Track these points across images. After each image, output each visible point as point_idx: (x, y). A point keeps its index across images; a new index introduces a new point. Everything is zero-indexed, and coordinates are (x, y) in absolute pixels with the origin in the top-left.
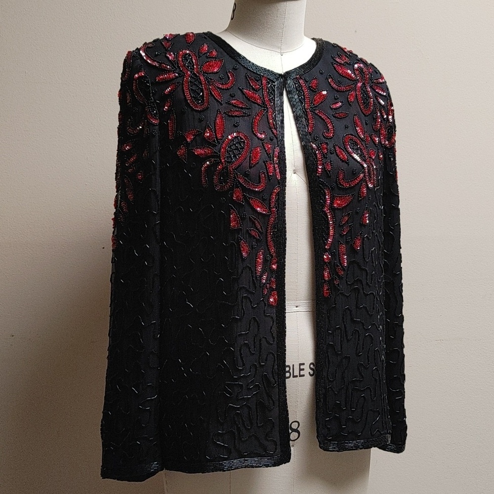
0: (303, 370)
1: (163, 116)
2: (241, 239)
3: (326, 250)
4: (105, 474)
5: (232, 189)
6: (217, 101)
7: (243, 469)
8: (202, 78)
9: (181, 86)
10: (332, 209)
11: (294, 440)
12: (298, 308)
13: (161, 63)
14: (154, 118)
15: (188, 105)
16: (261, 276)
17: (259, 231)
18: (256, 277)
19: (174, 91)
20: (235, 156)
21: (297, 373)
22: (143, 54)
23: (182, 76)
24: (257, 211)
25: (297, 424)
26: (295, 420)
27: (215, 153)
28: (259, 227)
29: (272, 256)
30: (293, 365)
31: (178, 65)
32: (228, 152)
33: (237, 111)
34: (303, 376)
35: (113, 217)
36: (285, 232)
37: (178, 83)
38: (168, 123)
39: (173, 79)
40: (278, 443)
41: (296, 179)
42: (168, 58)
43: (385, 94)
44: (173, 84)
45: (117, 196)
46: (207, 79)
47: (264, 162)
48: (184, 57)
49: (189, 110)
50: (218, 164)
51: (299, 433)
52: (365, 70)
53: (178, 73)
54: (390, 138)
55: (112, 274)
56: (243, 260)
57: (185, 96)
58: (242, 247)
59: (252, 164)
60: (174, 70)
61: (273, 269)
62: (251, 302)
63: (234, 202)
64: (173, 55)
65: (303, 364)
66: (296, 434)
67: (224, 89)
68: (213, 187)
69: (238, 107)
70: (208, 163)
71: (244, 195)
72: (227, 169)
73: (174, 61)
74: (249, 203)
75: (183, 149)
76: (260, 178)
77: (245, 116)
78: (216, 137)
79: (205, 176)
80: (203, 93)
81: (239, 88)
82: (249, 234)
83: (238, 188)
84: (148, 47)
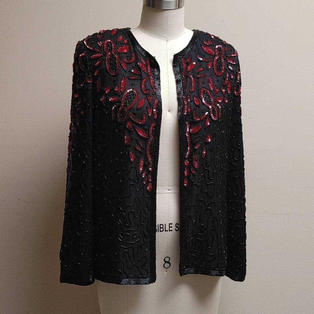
1: (94, 78)
2: (130, 151)
3: (186, 159)
4: (63, 280)
5: (126, 121)
6: (124, 69)
7: (128, 285)
8: (116, 56)
9: (104, 61)
10: (190, 134)
11: (167, 268)
12: (170, 191)
13: (94, 48)
14: (89, 80)
15: (107, 72)
16: (142, 173)
17: (141, 147)
18: (139, 174)
19: (100, 64)
20: (129, 102)
21: (167, 228)
22: (85, 43)
23: (105, 55)
24: (140, 135)
25: (168, 258)
26: (167, 256)
27: (119, 100)
28: (141, 145)
29: (149, 163)
30: (165, 224)
31: (103, 49)
32: (126, 100)
33: (134, 76)
35: (69, 135)
37: (102, 59)
38: (97, 82)
39: (100, 57)
40: (149, 271)
41: (170, 115)
42: (98, 45)
43: (234, 63)
44: (100, 60)
45: (71, 124)
46: (119, 57)
47: (146, 108)
48: (107, 44)
49: (108, 75)
50: (119, 106)
51: (170, 264)
52: (222, 49)
53: (103, 54)
54: (237, 90)
55: (68, 167)
56: (131, 163)
57: (106, 67)
58: (131, 156)
59: (138, 108)
60: (101, 52)
61: (150, 170)
62: (135, 187)
63: (127, 129)
64: (101, 43)
65: (172, 224)
66: (168, 265)
67: (128, 63)
68: (117, 119)
69: (135, 74)
70: (115, 106)
71: (133, 125)
72: (124, 110)
73: (102, 47)
74: (135, 130)
75: (104, 97)
76: (142, 117)
77: (138, 79)
78: (121, 91)
79: (114, 113)
80: (116, 65)
81: (137, 63)
82: (135, 148)
83: (129, 121)
84: (89, 38)
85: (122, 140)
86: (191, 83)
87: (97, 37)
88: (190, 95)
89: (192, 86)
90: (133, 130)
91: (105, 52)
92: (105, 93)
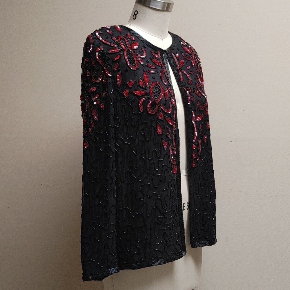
0: (185, 206)
1: (114, 73)
2: (163, 140)
3: (193, 143)
5: (157, 113)
6: (142, 64)
8: (132, 52)
9: (123, 56)
10: (195, 121)
15: (128, 67)
17: (170, 135)
19: (120, 59)
20: (158, 95)
23: (123, 51)
24: (169, 124)
27: (147, 93)
28: (170, 132)
29: (174, 147)
31: (120, 44)
32: (154, 93)
33: (152, 70)
34: (185, 210)
36: (179, 134)
38: (116, 76)
39: (118, 52)
44: (119, 55)
46: (135, 53)
48: (121, 40)
53: (120, 49)
56: (165, 150)
57: (126, 61)
58: (164, 144)
59: (166, 99)
60: (118, 47)
61: (175, 154)
63: (158, 120)
64: (116, 38)
65: (185, 203)
67: (142, 58)
68: (147, 112)
69: (152, 68)
70: (144, 99)
71: (164, 116)
72: (155, 102)
73: (118, 42)
74: (166, 120)
75: (127, 91)
76: (169, 106)
77: (156, 73)
78: (146, 85)
79: (142, 106)
80: (134, 60)
81: (149, 58)
82: (167, 137)
83: (161, 112)
84: (100, 33)
85: (154, 131)
86: (187, 77)
87: (108, 32)
88: (190, 88)
89: (189, 80)
90: (164, 120)
91: (122, 48)
92: (129, 87)
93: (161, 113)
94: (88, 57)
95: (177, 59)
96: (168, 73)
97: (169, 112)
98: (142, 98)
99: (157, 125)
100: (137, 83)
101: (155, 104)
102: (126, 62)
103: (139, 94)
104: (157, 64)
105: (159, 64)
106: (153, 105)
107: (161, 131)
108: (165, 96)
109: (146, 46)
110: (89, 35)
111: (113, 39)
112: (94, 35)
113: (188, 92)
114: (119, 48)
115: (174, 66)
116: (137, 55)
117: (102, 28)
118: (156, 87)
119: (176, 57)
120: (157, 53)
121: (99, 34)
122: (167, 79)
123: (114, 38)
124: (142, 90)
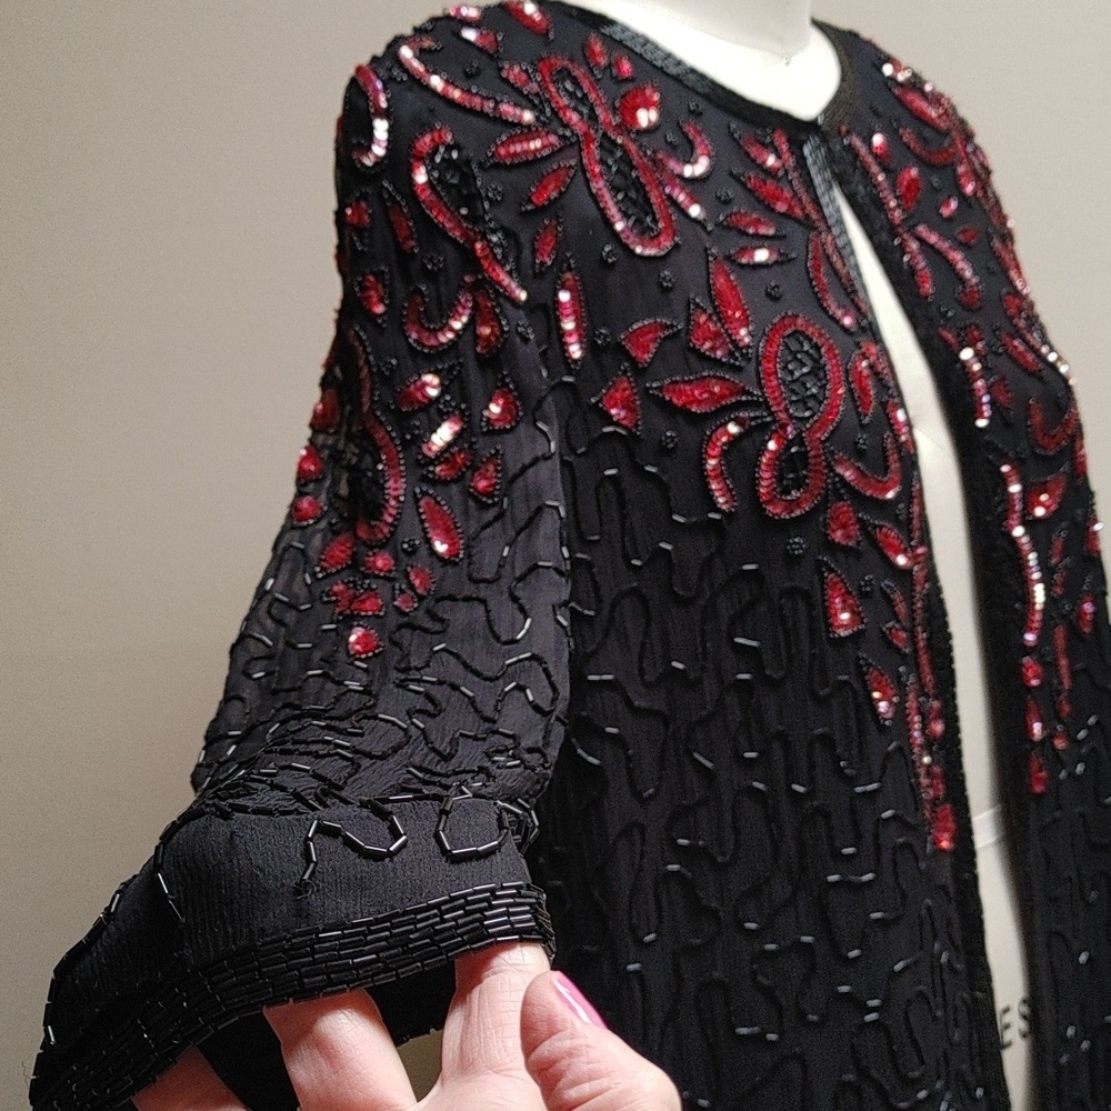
0: (1008, 1026)
34: (1010, 1043)
65: (1007, 1009)
67: (693, 180)
68: (756, 504)
69: (756, 236)
70: (733, 429)
71: (860, 520)
72: (802, 444)
73: (537, 95)
74: (874, 542)
75: (625, 390)
76: (886, 458)
77: (782, 261)
78: (734, 342)
79: (722, 473)
80: (647, 200)
81: (731, 174)
82: (890, 645)
83: (842, 499)
84: (422, 50)
85: (812, 619)
86: (951, 265)
87: (467, 42)
88: (977, 327)
89: (962, 281)
90: (864, 546)
91: (566, 126)
92: (634, 361)
93: (844, 507)
94: (364, 197)
95: (880, 164)
96: (844, 252)
97: (890, 495)
98: (718, 427)
99: (822, 579)
100: (676, 335)
101: (803, 455)
102: (602, 211)
103: (699, 402)
104: (781, 207)
105: (791, 208)
106: (792, 465)
107: (853, 613)
108: (856, 399)
109: (703, 105)
110: (359, 69)
111: (506, 81)
112: (388, 64)
113: (967, 354)
114: (548, 133)
115: (873, 210)
116: (658, 165)
117: (434, 20)
118: (794, 346)
119: (876, 156)
120: (772, 142)
121: (422, 54)
122: (848, 294)
123: (514, 72)
124: (714, 377)
